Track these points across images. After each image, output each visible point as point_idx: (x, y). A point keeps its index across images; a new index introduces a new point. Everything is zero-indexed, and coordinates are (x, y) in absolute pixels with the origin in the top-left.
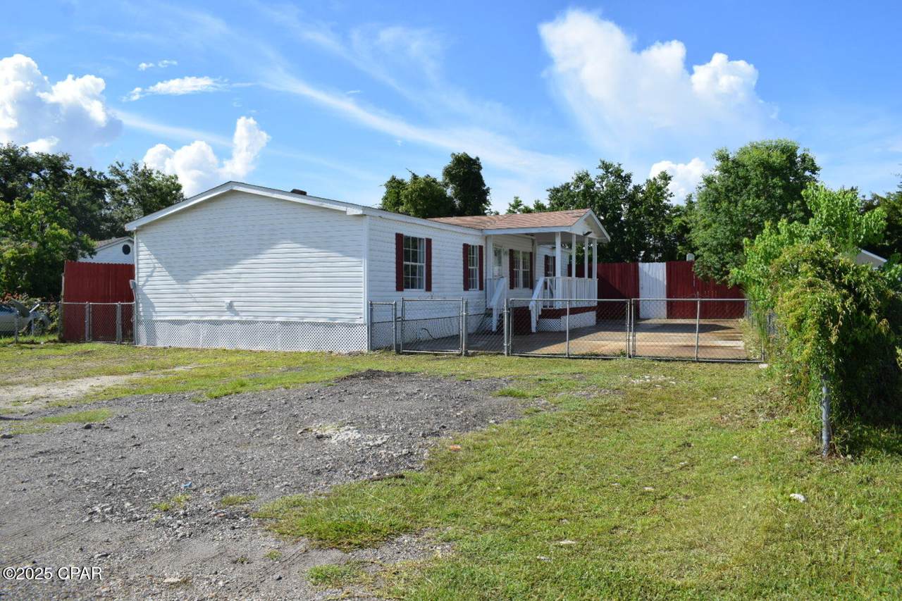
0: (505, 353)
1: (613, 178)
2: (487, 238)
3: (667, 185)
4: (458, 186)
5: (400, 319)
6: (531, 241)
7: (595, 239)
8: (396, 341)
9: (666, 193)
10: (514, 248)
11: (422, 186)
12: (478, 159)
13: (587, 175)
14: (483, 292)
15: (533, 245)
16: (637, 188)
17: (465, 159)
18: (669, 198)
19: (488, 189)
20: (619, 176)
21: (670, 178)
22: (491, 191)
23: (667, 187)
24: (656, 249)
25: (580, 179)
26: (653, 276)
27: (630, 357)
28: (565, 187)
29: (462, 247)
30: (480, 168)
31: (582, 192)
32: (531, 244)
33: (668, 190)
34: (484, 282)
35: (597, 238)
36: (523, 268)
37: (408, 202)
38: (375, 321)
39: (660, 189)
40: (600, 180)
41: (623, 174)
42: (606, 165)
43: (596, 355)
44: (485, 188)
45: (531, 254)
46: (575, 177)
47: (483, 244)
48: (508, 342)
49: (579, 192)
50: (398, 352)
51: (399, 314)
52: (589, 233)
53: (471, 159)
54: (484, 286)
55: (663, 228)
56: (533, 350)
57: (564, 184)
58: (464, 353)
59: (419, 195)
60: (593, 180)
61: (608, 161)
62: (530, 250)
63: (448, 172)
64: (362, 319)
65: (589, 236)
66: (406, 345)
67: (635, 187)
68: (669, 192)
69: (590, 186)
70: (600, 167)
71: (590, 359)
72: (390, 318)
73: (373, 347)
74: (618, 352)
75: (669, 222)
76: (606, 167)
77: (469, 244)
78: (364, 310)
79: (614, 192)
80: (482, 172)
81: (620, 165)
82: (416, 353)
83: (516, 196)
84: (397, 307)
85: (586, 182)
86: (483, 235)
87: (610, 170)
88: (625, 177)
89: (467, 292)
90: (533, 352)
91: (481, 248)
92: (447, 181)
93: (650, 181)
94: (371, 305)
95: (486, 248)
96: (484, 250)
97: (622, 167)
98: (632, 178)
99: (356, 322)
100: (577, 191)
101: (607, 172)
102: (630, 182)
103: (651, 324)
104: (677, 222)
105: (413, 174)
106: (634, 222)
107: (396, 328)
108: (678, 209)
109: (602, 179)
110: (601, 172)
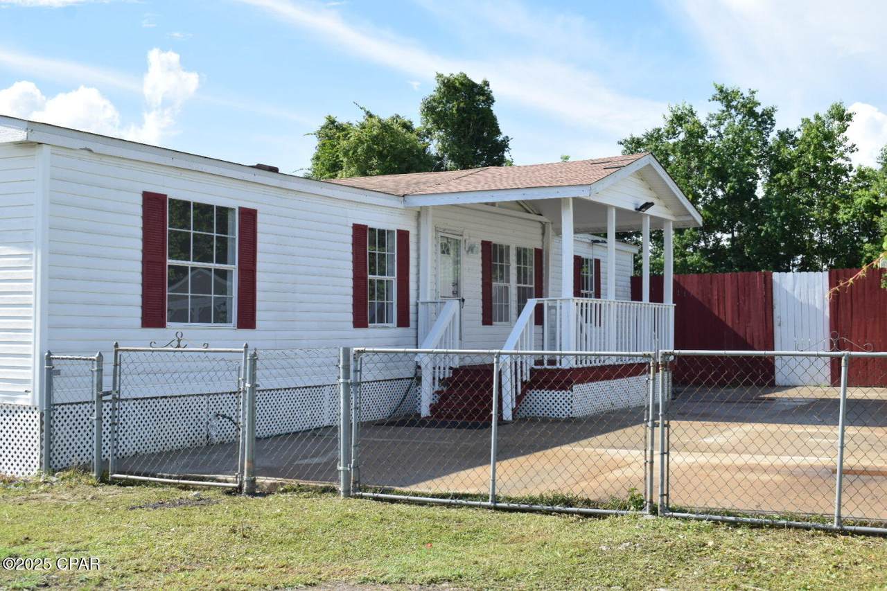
0: (341, 488)
1: (740, 117)
2: (419, 214)
3: (845, 129)
4: (447, 134)
5: (110, 397)
6: (539, 225)
7: (668, 221)
8: (99, 452)
9: (841, 144)
10: (495, 240)
11: (375, 133)
12: (486, 83)
13: (692, 113)
14: (409, 331)
15: (543, 234)
16: (785, 137)
17: (461, 84)
18: (847, 154)
19: (507, 139)
20: (752, 113)
21: (849, 117)
22: (511, 144)
23: (845, 134)
24: (825, 252)
25: (679, 119)
26: (803, 299)
27: (654, 511)
28: (652, 136)
29: (350, 231)
30: (489, 100)
31: (681, 144)
32: (540, 231)
33: (846, 139)
34: (412, 309)
35: (673, 219)
36: (519, 281)
37: (350, 163)
38: (57, 399)
39: (829, 137)
40: (714, 122)
41: (759, 110)
42: (726, 93)
43: (568, 503)
44: (500, 138)
45: (539, 253)
46: (669, 116)
47: (408, 225)
48: (347, 462)
49: (675, 144)
50: (104, 480)
51: (107, 385)
52: (648, 205)
53: (474, 85)
54: (412, 317)
55: (835, 209)
56: (416, 481)
57: (650, 130)
58: (245, 486)
59: (370, 149)
60: (703, 121)
61: (729, 86)
62: (533, 243)
63: (430, 109)
64: (29, 395)
65: (650, 211)
66: (123, 464)
67: (781, 134)
68: (848, 144)
69: (698, 133)
70: (714, 99)
71: (548, 513)
72: (88, 393)
73: (51, 465)
74: (624, 496)
75: (848, 199)
76: (726, 97)
77: (371, 225)
78: (32, 372)
79: (742, 144)
80: (495, 109)
81: (753, 92)
82: (140, 483)
83: (566, 155)
84: (105, 367)
85: (689, 126)
86: (407, 209)
87: (734, 103)
88: (763, 115)
89: (361, 332)
90: (413, 488)
91: (403, 236)
92: (429, 126)
93: (808, 121)
94: (49, 359)
95: (418, 235)
96: (412, 240)
97: (757, 98)
98: (776, 116)
99: (19, 402)
100: (671, 141)
101: (728, 106)
102: (773, 125)
103: (789, 399)
104: (862, 198)
105: (368, 112)
106: (781, 199)
107: (99, 419)
108: (862, 175)
109: (721, 120)
110: (718, 107)
